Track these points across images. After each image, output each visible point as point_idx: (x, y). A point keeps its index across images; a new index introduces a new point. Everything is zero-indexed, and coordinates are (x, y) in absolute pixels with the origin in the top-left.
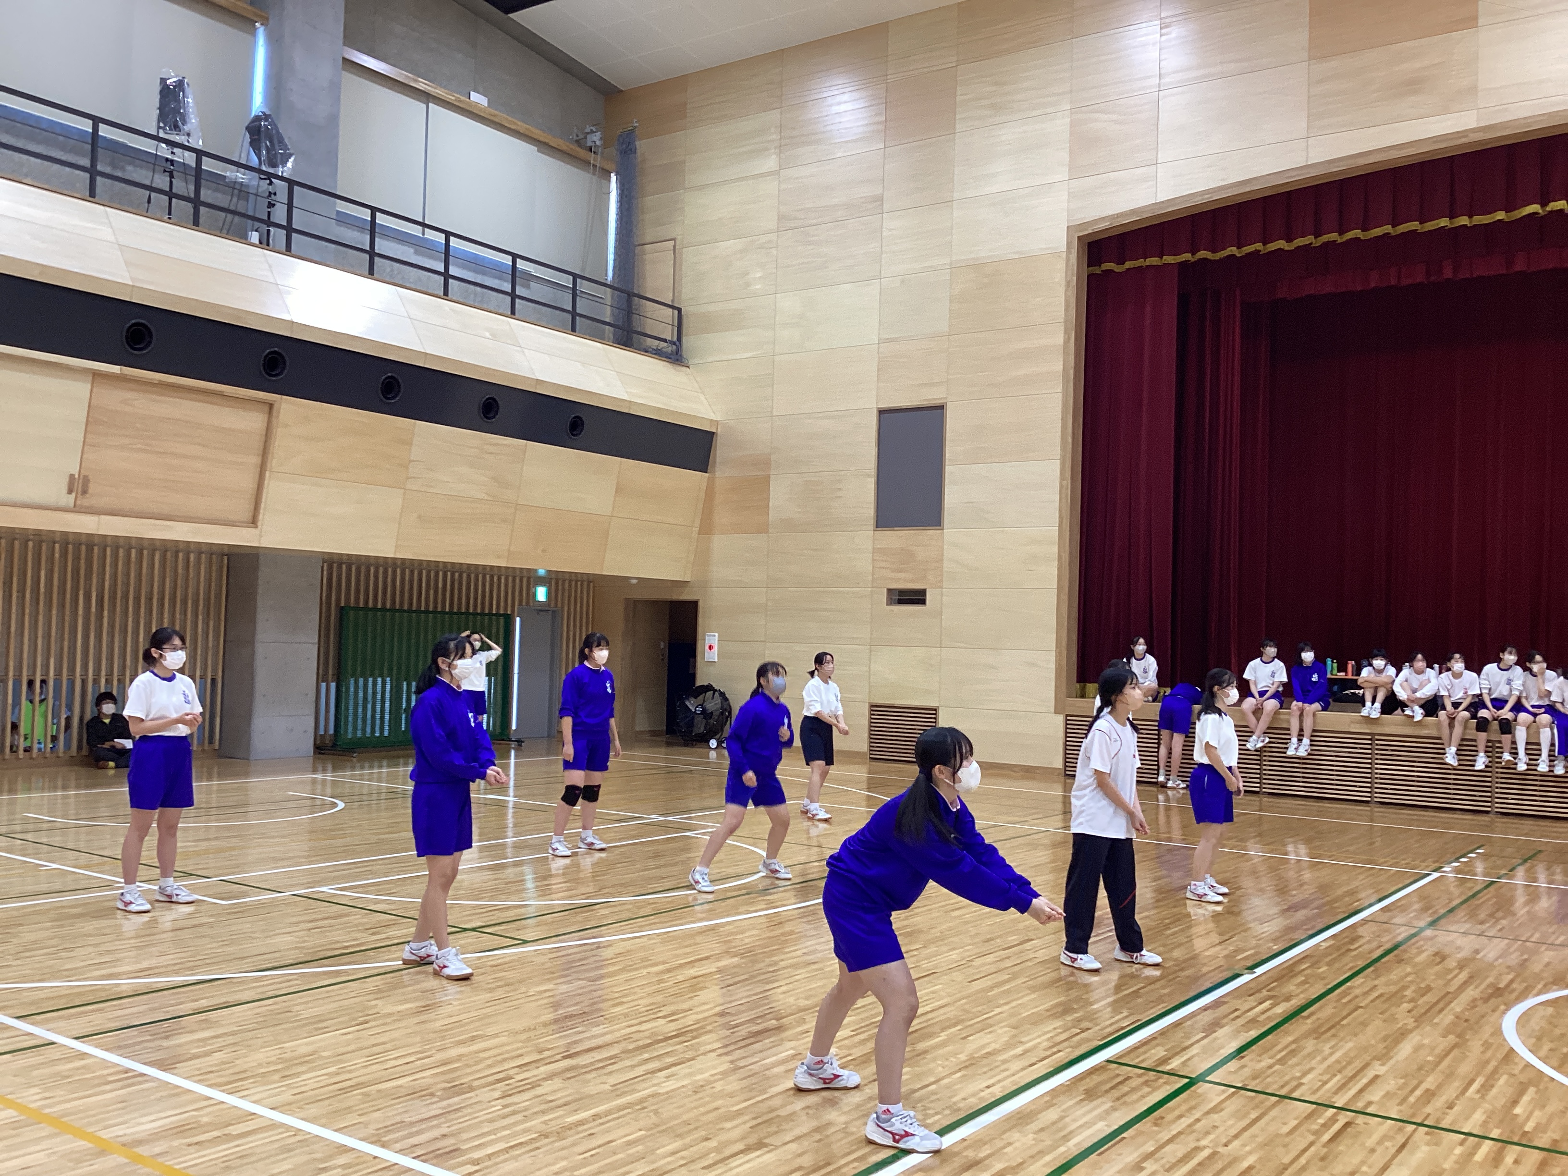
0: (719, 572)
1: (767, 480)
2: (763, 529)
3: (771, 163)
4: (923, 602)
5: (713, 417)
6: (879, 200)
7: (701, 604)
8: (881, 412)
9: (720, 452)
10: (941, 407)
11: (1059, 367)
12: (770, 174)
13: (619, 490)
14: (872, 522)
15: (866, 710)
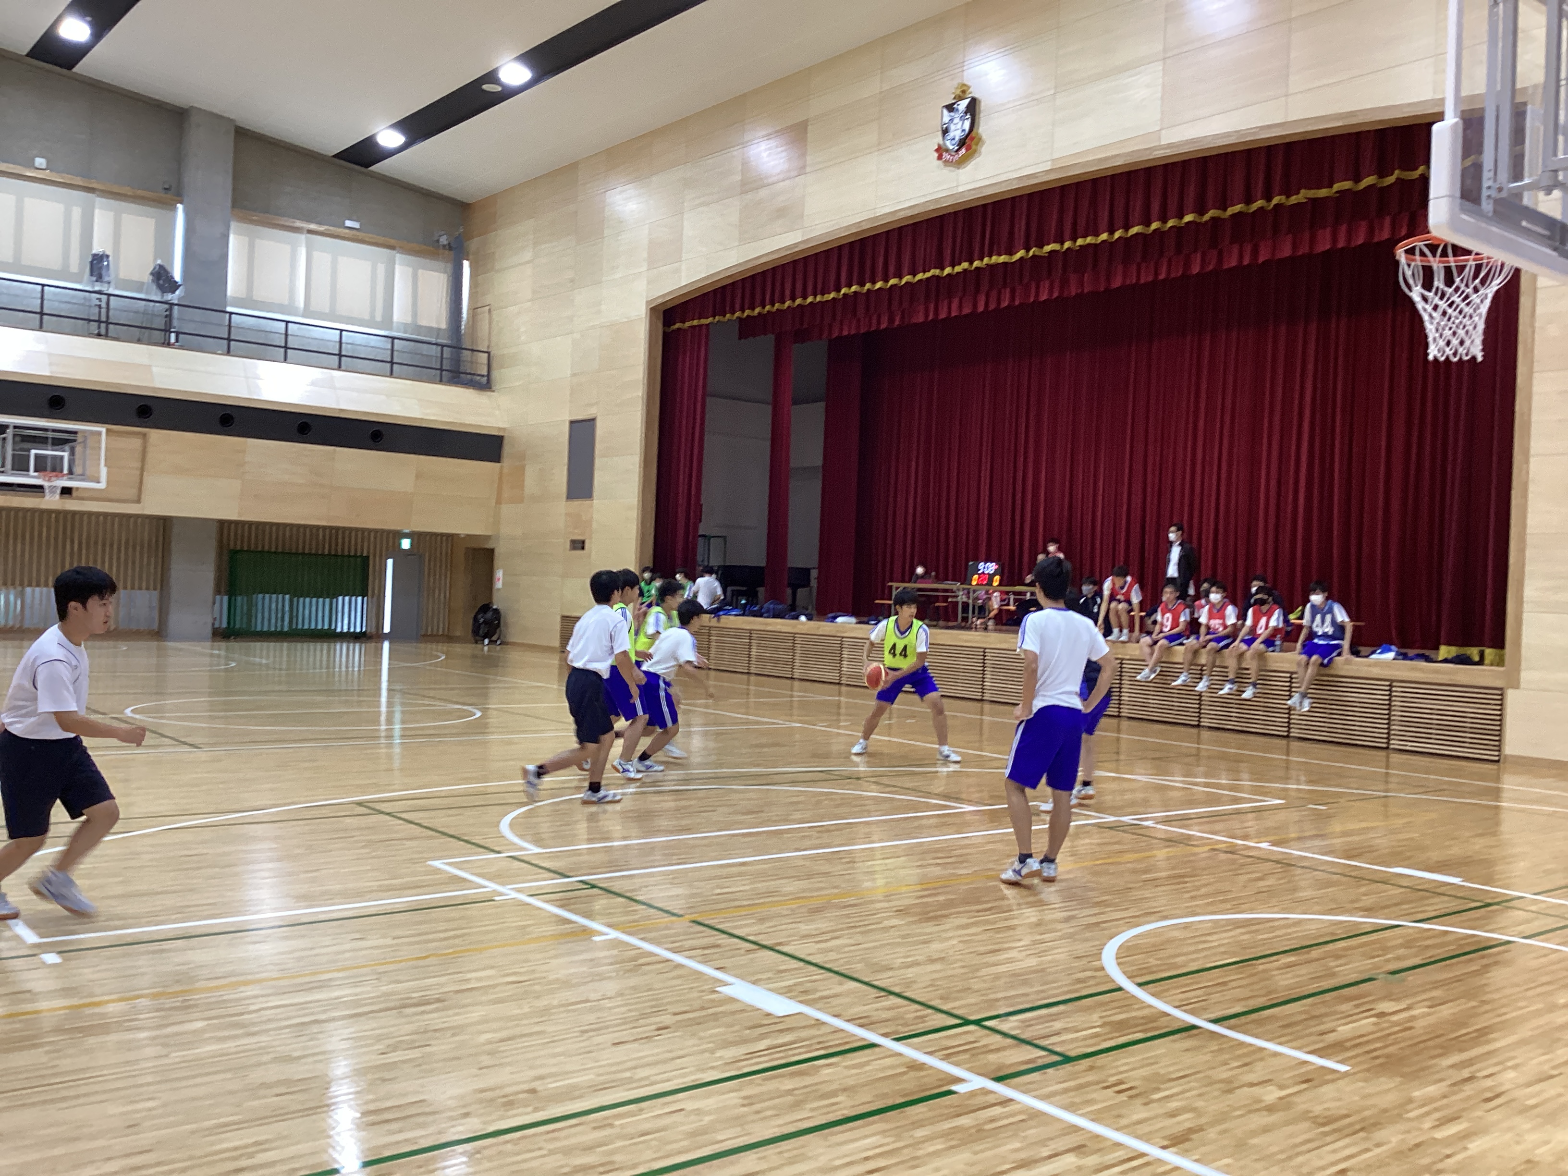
0: (506, 530)
1: (523, 468)
2: (521, 501)
3: (528, 255)
4: (583, 548)
5: (501, 425)
6: (572, 281)
7: (496, 552)
8: (572, 423)
9: (506, 450)
10: (593, 420)
11: (640, 394)
12: (527, 262)
13: (418, 476)
14: (565, 496)
15: (559, 619)
